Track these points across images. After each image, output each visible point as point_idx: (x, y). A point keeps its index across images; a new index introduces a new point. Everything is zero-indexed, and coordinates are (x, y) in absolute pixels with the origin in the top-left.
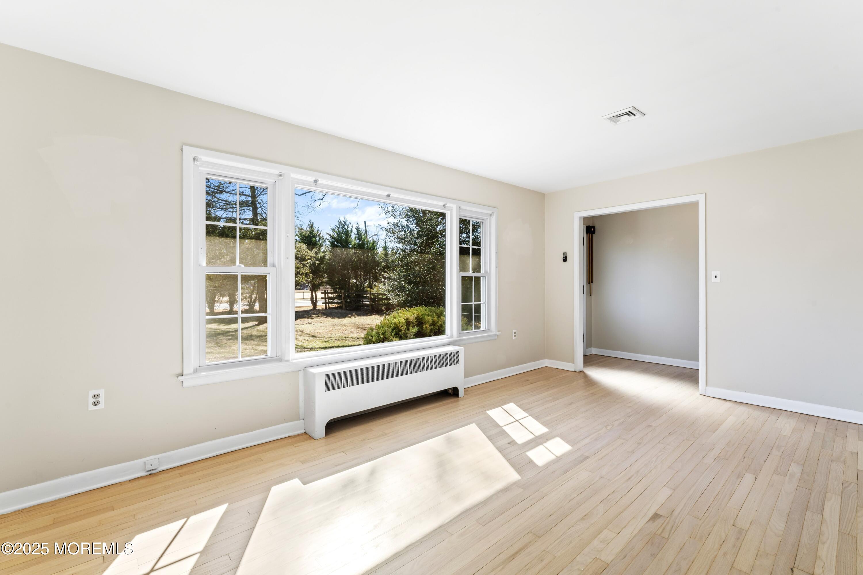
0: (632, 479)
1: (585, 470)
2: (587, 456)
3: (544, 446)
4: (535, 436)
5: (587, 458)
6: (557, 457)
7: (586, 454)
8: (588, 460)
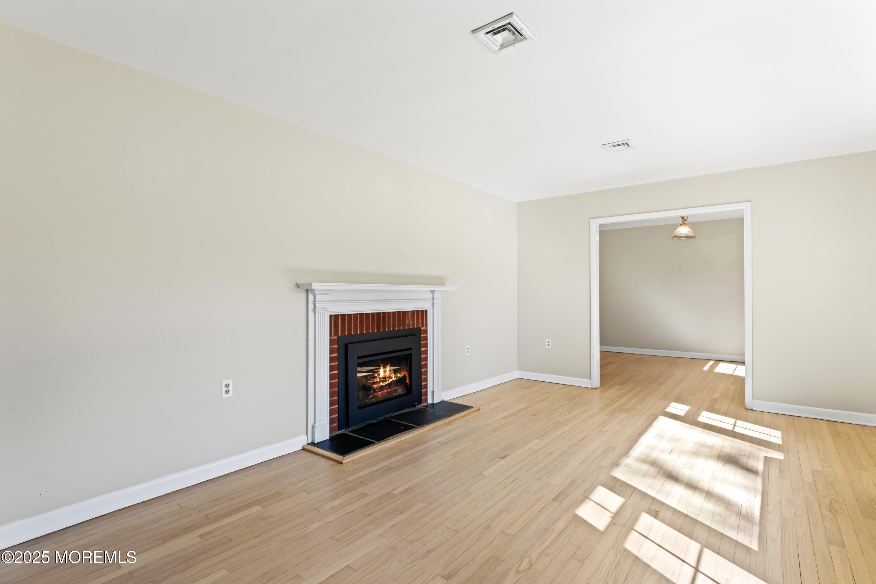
0: (512, 480)
1: (555, 485)
2: (555, 501)
3: (610, 512)
4: (634, 530)
5: (555, 499)
6: (588, 498)
7: (557, 503)
8: (553, 497)
